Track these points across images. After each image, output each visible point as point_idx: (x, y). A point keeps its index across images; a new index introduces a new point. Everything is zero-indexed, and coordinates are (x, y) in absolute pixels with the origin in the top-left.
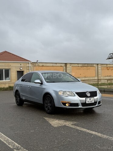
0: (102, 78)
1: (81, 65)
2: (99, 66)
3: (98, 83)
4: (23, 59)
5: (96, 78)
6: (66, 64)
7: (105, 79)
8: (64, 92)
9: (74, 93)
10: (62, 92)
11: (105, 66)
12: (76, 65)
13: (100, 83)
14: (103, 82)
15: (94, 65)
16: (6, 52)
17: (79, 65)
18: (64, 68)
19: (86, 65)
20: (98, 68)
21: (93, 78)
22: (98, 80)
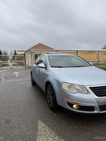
0: (101, 60)
1: (87, 52)
2: (100, 52)
3: (98, 64)
4: (50, 48)
5: (97, 60)
6: (77, 51)
7: (103, 61)
8: (71, 86)
9: (88, 87)
10: (68, 85)
11: (104, 52)
12: (84, 52)
13: (99, 63)
14: (101, 63)
15: (96, 52)
16: (40, 44)
17: (86, 52)
18: (76, 53)
19: (91, 52)
20: (98, 54)
21: (95, 60)
22: (98, 61)
